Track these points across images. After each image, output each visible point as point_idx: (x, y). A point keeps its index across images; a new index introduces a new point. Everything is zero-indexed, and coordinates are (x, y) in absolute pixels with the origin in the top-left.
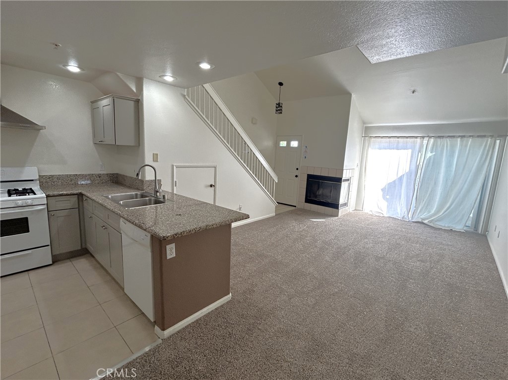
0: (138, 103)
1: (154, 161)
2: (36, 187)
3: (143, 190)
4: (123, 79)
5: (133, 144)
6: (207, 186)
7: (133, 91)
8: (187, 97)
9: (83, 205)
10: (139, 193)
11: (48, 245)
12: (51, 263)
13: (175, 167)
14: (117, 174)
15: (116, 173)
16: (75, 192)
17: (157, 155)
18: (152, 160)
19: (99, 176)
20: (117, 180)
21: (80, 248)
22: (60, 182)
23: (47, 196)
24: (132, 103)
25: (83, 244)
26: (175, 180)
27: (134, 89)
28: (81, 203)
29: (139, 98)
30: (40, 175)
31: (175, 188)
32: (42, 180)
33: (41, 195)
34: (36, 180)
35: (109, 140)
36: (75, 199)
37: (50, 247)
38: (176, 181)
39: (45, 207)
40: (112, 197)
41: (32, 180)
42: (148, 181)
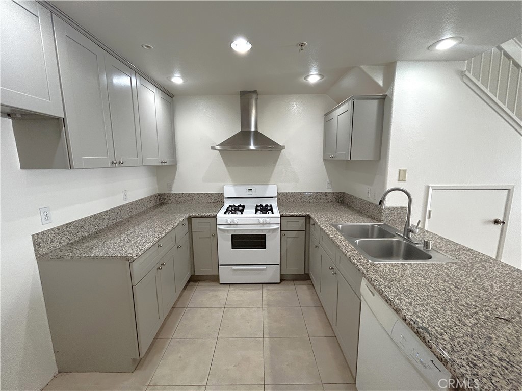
0: (384, 102)
1: (399, 181)
2: (274, 204)
3: (379, 220)
4: (367, 72)
5: (370, 158)
6: (488, 222)
7: (379, 86)
8: (467, 73)
9: (310, 228)
10: (376, 225)
11: (278, 264)
12: (279, 282)
13: (431, 189)
14: (344, 193)
15: (342, 191)
16: (304, 214)
17: (405, 171)
18: (397, 179)
19: (325, 194)
20: (342, 201)
21: (303, 273)
22: (292, 200)
23: (282, 216)
24: (375, 102)
25: (306, 270)
26: (428, 209)
27: (381, 83)
28: (308, 225)
29: (386, 94)
30: (279, 192)
31: (427, 220)
32: (279, 197)
33: (277, 213)
34: (275, 197)
35: (342, 154)
36: (303, 220)
37: (279, 266)
38: (430, 211)
39: (278, 226)
40: (342, 227)
41: (272, 197)
42: (388, 209)
